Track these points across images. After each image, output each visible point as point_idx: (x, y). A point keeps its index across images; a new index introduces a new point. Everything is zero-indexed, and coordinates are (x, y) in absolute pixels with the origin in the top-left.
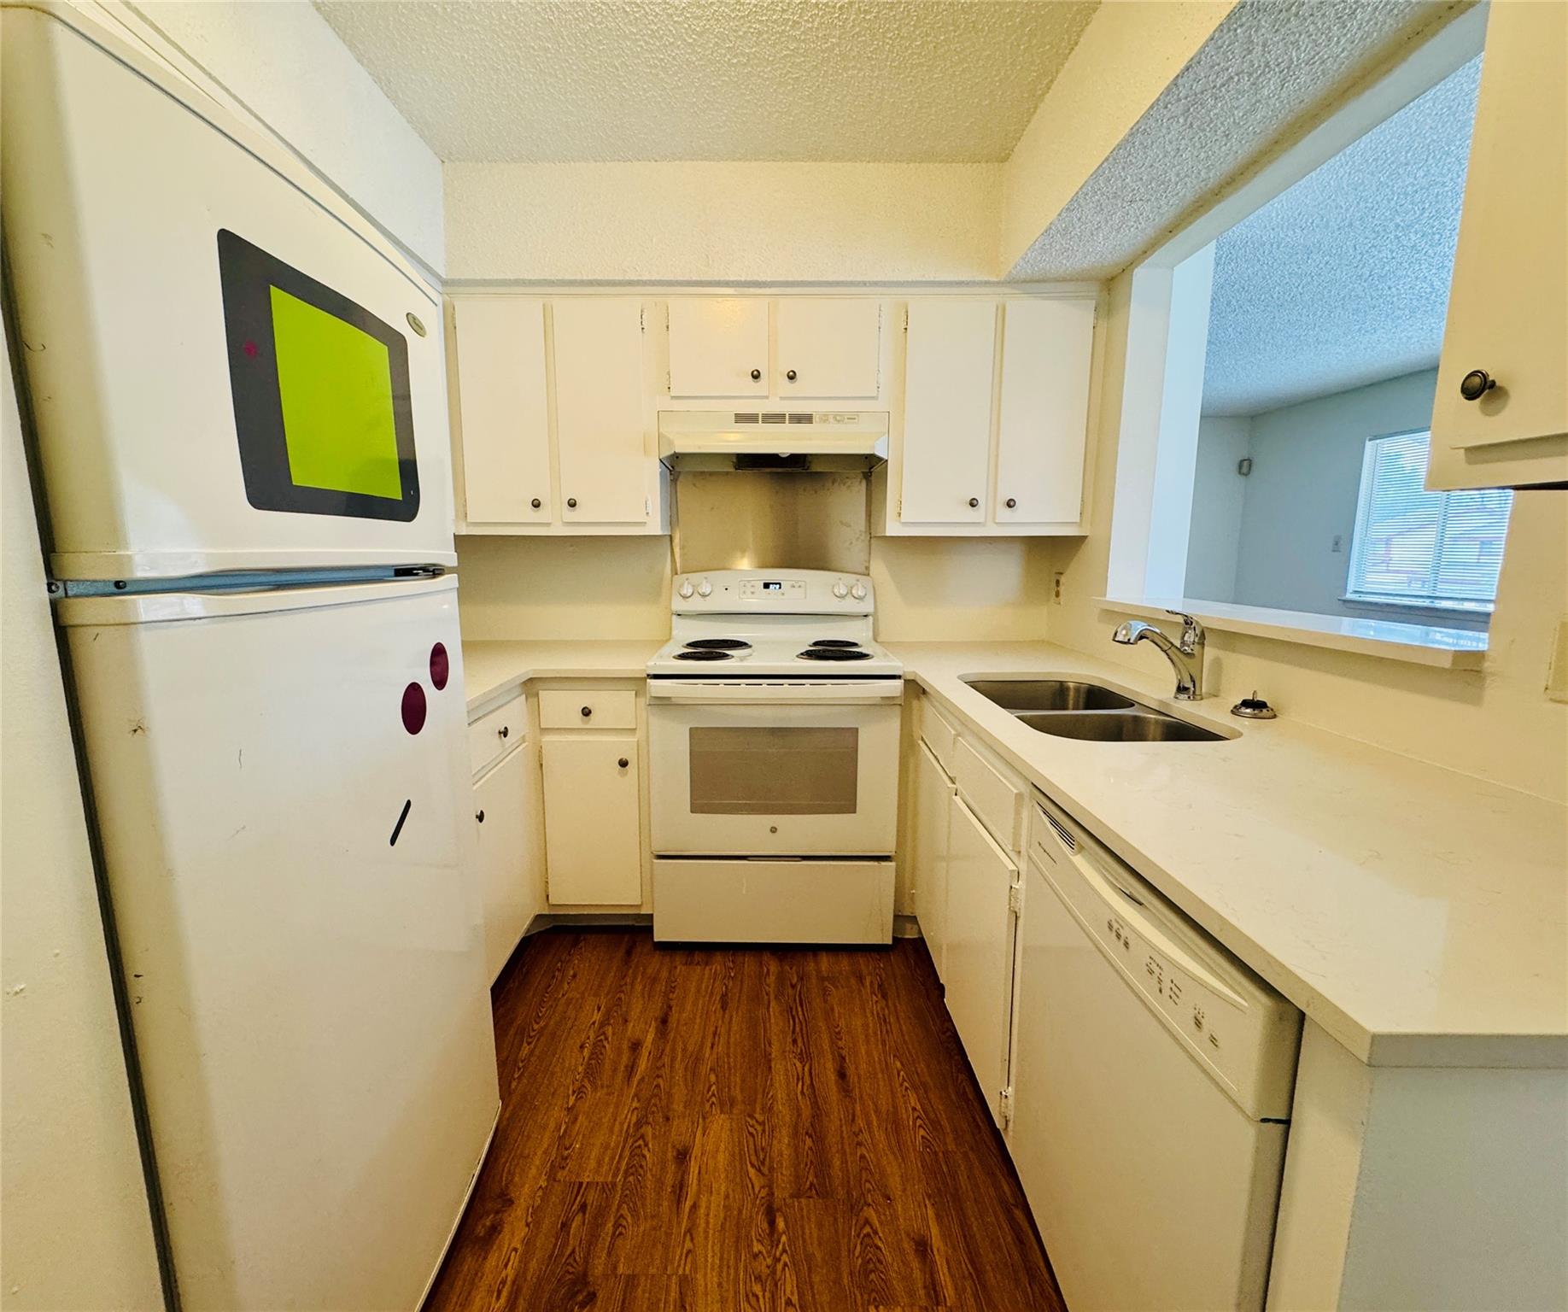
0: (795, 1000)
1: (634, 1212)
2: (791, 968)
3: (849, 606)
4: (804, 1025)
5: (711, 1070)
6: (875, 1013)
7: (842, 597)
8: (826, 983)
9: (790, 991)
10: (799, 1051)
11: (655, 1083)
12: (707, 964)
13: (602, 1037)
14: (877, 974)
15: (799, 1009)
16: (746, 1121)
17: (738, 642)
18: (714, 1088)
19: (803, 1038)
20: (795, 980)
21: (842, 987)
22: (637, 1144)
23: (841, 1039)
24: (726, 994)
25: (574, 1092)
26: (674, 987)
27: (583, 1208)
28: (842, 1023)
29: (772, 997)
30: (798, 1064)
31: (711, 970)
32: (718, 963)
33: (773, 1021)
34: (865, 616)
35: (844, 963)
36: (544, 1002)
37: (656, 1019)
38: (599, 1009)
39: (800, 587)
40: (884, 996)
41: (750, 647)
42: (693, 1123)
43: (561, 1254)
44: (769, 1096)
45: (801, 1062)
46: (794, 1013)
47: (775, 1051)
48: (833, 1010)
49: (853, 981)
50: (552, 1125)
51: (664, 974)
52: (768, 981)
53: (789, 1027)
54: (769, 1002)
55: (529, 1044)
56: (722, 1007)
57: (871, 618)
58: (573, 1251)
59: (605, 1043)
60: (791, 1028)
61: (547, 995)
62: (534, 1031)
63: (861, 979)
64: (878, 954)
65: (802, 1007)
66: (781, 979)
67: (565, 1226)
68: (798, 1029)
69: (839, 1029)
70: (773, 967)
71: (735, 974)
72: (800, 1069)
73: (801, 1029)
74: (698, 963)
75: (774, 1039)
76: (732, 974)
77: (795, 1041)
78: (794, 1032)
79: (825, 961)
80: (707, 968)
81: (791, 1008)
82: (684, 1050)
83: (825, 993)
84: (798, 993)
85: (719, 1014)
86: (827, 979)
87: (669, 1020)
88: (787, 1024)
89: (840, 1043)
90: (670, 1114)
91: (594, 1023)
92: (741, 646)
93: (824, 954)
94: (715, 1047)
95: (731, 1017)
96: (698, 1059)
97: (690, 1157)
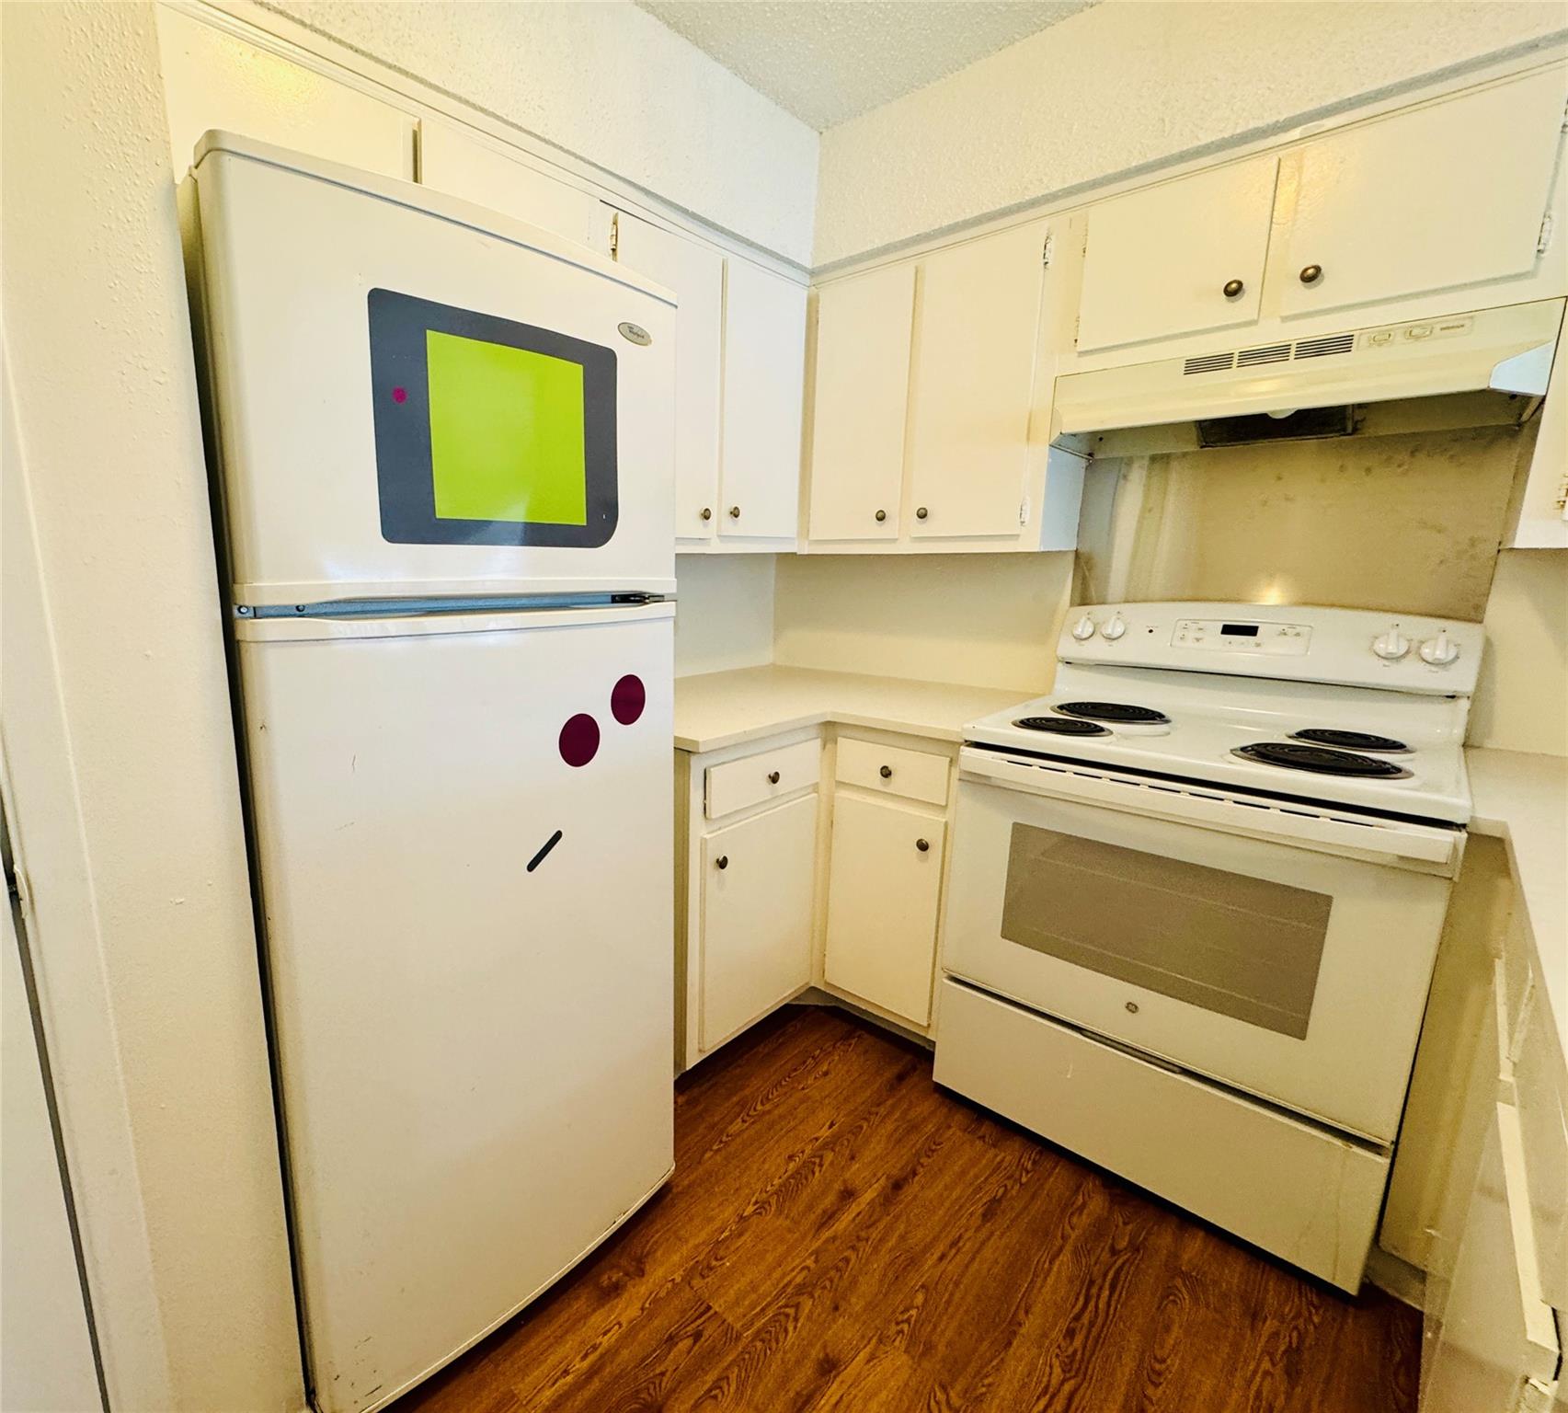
0: (1105, 1275)
1: (742, 1385)
2: (1125, 1224)
3: (1409, 675)
4: (1100, 1321)
5: (923, 1286)
6: (1254, 1387)
7: (1397, 659)
8: (1179, 1282)
9: (1105, 1256)
10: (1070, 1350)
11: (846, 1254)
12: (994, 1146)
13: (817, 1161)
14: (1296, 1328)
15: (1106, 1293)
16: (933, 1387)
17: (1147, 711)
18: (914, 1312)
19: (1087, 1338)
20: (1123, 1244)
21: (1207, 1306)
22: (788, 1310)
23: (1157, 1385)
24: (1000, 1201)
25: (756, 1202)
26: (933, 1151)
27: (697, 1336)
28: (1175, 1363)
29: (1068, 1248)
30: (1057, 1370)
31: (996, 1156)
32: (1009, 1154)
33: (1050, 1280)
34: (1453, 697)
35: (1233, 1273)
36: (781, 1085)
37: (888, 1178)
38: (832, 1125)
39: (1298, 634)
40: (1293, 1374)
41: (1167, 721)
42: (863, 1337)
43: (652, 1365)
44: (986, 1382)
45: (1064, 1371)
46: (1094, 1291)
47: (1030, 1326)
48: (1167, 1329)
49: (1236, 1308)
50: (717, 1224)
51: (930, 1128)
52: (1075, 1220)
53: (1073, 1307)
54: (1061, 1249)
55: (744, 1121)
56: (984, 1215)
57: (1464, 705)
58: (663, 1374)
59: (817, 1169)
60: (1076, 1310)
61: (787, 1079)
62: (755, 1110)
63: (1254, 1315)
64: (1318, 1295)
65: (1113, 1288)
66: (1099, 1230)
67: (671, 1340)
68: (1086, 1319)
69: (1164, 1366)
70: (1097, 1203)
71: (1028, 1182)
72: (1054, 1382)
73: (1092, 1324)
74: (982, 1138)
75: (1037, 1309)
76: (1024, 1180)
77: (1070, 1334)
78: (1077, 1318)
79: (1195, 1246)
80: (992, 1152)
81: (1092, 1282)
82: (903, 1238)
83: (1168, 1294)
84: (1117, 1266)
85: (976, 1220)
86: (1185, 1276)
87: (905, 1189)
88: (1072, 1299)
89: (1150, 1391)
90: (843, 1305)
91: (817, 1139)
92: (1154, 719)
93: (1201, 1234)
94: (945, 1262)
95: (992, 1234)
96: (913, 1262)
97: (835, 1377)
